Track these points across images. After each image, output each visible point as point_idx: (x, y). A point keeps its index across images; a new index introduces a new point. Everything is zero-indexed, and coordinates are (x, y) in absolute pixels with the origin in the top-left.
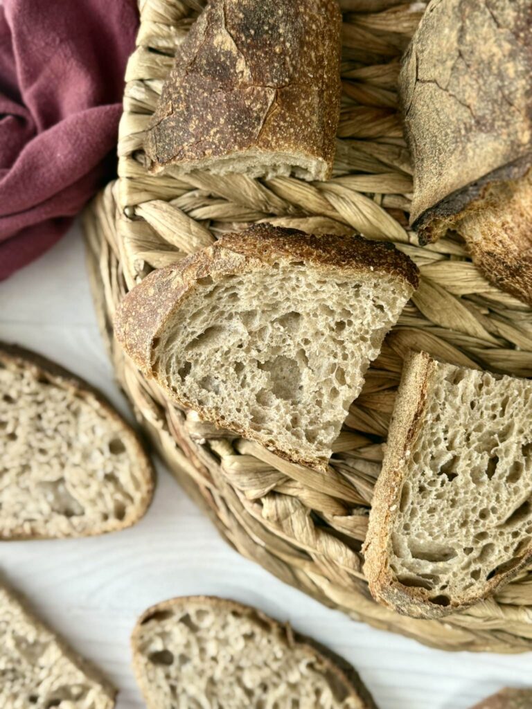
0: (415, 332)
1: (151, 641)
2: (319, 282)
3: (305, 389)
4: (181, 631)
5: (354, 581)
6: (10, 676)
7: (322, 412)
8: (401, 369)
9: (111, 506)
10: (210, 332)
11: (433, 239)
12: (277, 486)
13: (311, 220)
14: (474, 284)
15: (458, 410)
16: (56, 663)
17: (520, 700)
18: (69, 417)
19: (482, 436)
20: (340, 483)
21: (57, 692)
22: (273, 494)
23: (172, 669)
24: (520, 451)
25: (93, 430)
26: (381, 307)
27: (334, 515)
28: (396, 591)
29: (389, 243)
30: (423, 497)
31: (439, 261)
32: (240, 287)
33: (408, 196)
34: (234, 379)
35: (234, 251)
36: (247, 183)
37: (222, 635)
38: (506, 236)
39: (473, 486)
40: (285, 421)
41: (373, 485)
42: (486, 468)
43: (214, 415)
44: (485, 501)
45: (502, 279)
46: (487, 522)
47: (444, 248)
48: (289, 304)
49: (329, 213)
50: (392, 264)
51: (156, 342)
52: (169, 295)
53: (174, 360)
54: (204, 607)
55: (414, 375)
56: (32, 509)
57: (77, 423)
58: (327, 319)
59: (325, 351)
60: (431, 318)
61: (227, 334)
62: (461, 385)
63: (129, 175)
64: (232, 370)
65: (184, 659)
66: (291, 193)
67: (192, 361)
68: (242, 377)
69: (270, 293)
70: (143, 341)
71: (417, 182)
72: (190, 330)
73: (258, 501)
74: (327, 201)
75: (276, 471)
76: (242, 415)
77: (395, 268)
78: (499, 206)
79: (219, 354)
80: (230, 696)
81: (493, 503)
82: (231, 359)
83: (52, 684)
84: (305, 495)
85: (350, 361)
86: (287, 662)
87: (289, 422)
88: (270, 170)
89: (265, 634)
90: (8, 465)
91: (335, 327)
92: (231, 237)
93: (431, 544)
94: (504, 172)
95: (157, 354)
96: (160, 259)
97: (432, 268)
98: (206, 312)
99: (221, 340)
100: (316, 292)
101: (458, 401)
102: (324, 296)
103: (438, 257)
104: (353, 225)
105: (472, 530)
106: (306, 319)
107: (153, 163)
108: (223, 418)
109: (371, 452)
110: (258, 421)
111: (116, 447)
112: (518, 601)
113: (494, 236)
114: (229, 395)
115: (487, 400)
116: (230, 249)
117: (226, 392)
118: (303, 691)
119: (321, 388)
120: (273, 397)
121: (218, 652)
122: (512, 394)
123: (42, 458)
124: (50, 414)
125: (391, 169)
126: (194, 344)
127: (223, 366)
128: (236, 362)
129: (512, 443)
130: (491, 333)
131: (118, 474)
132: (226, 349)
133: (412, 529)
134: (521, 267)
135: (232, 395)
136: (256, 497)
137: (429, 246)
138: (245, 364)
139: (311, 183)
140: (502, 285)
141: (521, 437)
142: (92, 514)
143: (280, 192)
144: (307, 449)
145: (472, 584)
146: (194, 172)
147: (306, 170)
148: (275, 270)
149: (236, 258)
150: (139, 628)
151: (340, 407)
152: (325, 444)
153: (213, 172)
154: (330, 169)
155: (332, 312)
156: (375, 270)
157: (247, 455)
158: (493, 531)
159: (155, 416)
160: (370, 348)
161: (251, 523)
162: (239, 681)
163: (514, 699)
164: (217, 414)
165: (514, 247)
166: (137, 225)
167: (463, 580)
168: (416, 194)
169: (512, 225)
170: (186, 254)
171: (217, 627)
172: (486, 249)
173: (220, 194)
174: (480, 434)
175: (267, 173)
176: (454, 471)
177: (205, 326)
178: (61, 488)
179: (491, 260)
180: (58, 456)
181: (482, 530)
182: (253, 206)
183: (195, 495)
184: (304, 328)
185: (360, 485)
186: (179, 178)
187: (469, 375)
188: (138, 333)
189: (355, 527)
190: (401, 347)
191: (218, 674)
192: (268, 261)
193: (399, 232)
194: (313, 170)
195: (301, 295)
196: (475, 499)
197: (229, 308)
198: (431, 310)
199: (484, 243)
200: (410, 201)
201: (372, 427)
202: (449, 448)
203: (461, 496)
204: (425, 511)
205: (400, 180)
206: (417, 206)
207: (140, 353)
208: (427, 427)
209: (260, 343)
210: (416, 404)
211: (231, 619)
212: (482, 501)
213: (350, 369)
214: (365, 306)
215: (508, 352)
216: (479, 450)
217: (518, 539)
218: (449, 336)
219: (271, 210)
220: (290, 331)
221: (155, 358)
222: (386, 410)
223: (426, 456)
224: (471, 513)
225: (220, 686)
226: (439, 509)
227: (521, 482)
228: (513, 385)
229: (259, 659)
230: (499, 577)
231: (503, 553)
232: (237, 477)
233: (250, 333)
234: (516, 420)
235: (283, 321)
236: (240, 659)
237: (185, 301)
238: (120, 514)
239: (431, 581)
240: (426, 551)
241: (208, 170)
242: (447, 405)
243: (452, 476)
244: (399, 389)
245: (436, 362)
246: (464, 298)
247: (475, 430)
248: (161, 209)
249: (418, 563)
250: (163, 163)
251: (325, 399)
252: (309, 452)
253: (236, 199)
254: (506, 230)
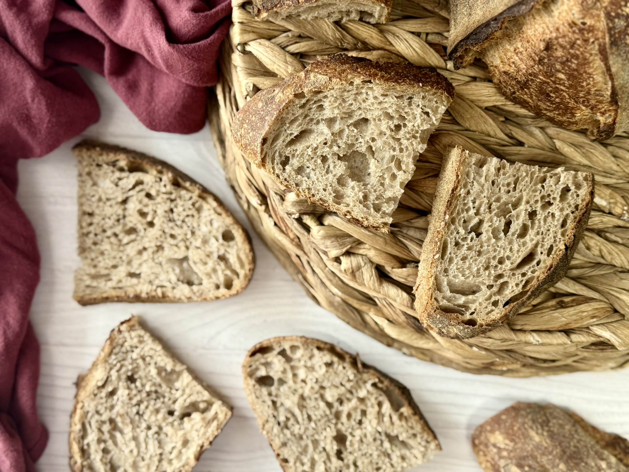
0: (451, 135)
1: (257, 369)
2: (382, 95)
3: (372, 174)
4: (279, 361)
5: (406, 318)
6: (154, 396)
7: (385, 191)
8: (441, 161)
9: (221, 279)
10: (303, 134)
11: (464, 64)
12: (351, 248)
13: (375, 53)
14: (494, 98)
15: (483, 187)
16: (188, 385)
17: (528, 410)
18: (193, 212)
19: (500, 206)
20: (397, 244)
21: (188, 407)
22: (348, 253)
23: (273, 389)
24: (527, 216)
25: (211, 223)
26: (427, 114)
27: (393, 268)
28: (438, 316)
29: (433, 69)
30: (458, 249)
31: (468, 82)
32: (325, 100)
33: (446, 34)
34: (321, 168)
35: (320, 74)
36: (328, 25)
37: (309, 364)
38: (517, 58)
39: (493, 240)
40: (358, 197)
41: (421, 246)
42: (503, 228)
43: (307, 193)
44: (502, 251)
45: (514, 93)
46: (503, 266)
47: (472, 73)
48: (360, 112)
49: (388, 47)
50: (435, 82)
51: (265, 141)
52: (274, 106)
53: (277, 154)
54: (296, 344)
55: (450, 163)
56: (163, 279)
57: (199, 218)
58: (388, 122)
59: (386, 146)
60: (462, 124)
61: (315, 135)
62: (485, 168)
63: (241, 21)
64: (319, 161)
65: (282, 382)
66: (360, 32)
67: (290, 156)
68: (326, 167)
69: (347, 104)
70: (255, 140)
71: (452, 22)
72: (289, 132)
73: (337, 260)
74: (387, 39)
75: (350, 236)
76: (327, 193)
77: (438, 85)
78: (512, 37)
79: (309, 150)
80: (316, 408)
81: (508, 253)
82: (319, 153)
83: (185, 400)
84: (372, 254)
85: (405, 153)
86: (357, 382)
87: (361, 198)
88: (344, 15)
89: (341, 362)
90: (147, 245)
91: (394, 129)
92: (317, 65)
93: (464, 282)
94: (516, 9)
95: (265, 150)
96: (264, 82)
97: (464, 87)
98: (301, 119)
99: (311, 139)
100: (380, 103)
101: (483, 180)
102: (386, 105)
103: (467, 79)
104: (406, 57)
105: (493, 272)
106: (373, 122)
107: (259, 10)
108: (313, 195)
109: (420, 222)
110: (339, 197)
111: (227, 237)
112: (526, 327)
113: (509, 59)
114: (317, 179)
115: (503, 179)
116: (317, 72)
117: (315, 177)
118: (369, 404)
119: (384, 174)
120: (350, 180)
121: (307, 377)
122: (521, 175)
123: (172, 242)
124: (180, 209)
125: (433, 14)
126: (292, 142)
127: (312, 158)
128: (322, 156)
129: (521, 210)
130: (507, 135)
131: (228, 256)
132: (315, 146)
133: (450, 272)
134: (528, 81)
135: (320, 179)
136: (337, 255)
137: (461, 71)
138: (329, 157)
139: (374, 25)
140: (515, 98)
141: (528, 206)
142: (207, 284)
143: (351, 32)
144: (375, 217)
145: (492, 311)
146: (289, 17)
147: (371, 15)
148: (351, 87)
149: (322, 79)
150: (249, 359)
151: (398, 187)
152: (387, 214)
153: (303, 17)
154: (389, 14)
155: (391, 118)
156: (423, 86)
157: (330, 226)
158: (508, 273)
159: (259, 202)
160: (419, 144)
161: (331, 277)
162: (322, 397)
163: (524, 409)
164: (309, 193)
165: (523, 66)
166: (246, 57)
167: (486, 307)
168: (452, 31)
169: (521, 49)
170: (284, 79)
171: (306, 358)
172: (503, 70)
173: (308, 34)
174: (499, 204)
175: (342, 18)
176: (480, 231)
177: (300, 129)
178: (185, 265)
179: (506, 78)
180: (185, 240)
181: (500, 272)
182: (332, 43)
183: (288, 264)
184: (371, 130)
185: (412, 246)
186: (277, 23)
187: (491, 162)
188: (251, 135)
189: (409, 276)
190: (441, 145)
191: (307, 392)
192: (346, 80)
193: (439, 61)
194: (376, 15)
195: (369, 106)
196: (495, 250)
197: (317, 116)
198: (462, 117)
199: (501, 66)
200: (447, 38)
201: (420, 204)
202: (477, 214)
203: (485, 248)
204: (459, 259)
205: (440, 23)
206: (452, 40)
207: (253, 150)
208: (461, 199)
209: (339, 141)
210: (453, 183)
211: (316, 352)
212: (500, 252)
213: (405, 159)
214: (416, 113)
215: (519, 148)
216: (497, 215)
217: (525, 279)
218: (476, 137)
219: (345, 45)
220: (361, 133)
221: (264, 153)
222: (430, 191)
223: (459, 220)
224: (492, 261)
225: (308, 401)
226: (469, 257)
227: (527, 238)
228: (522, 168)
229: (337, 381)
230: (512, 305)
231: (515, 288)
232: (322, 241)
233: (333, 134)
234: (524, 193)
235: (356, 125)
236: (323, 381)
237: (286, 110)
238: (229, 285)
239: (463, 309)
240: (460, 288)
241: (299, 16)
242: (475, 183)
243: (478, 235)
244: (440, 175)
245: (467, 152)
246: (487, 109)
247: (495, 201)
248: (264, 45)
249: (455, 297)
250: (268, 10)
251: (387, 181)
252: (376, 219)
253: (320, 38)
254: (517, 54)
